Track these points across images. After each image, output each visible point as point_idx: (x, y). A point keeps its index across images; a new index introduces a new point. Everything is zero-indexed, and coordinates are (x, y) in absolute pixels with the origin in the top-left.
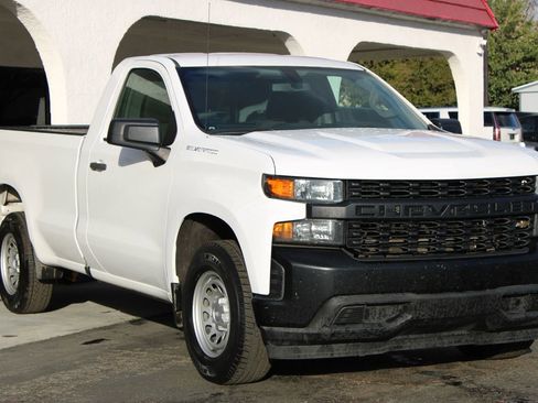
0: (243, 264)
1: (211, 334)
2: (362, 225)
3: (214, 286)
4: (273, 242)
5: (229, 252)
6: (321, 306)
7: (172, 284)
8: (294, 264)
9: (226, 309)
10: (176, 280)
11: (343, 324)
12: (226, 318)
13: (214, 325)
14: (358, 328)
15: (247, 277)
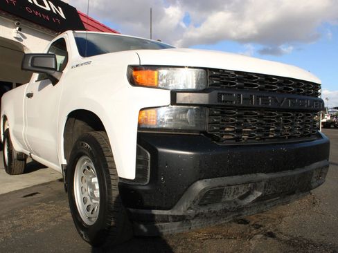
0: (110, 150)
1: (87, 204)
2: (222, 112)
3: (89, 168)
4: (139, 128)
5: (98, 140)
6: (186, 190)
7: (62, 165)
8: (160, 150)
9: (97, 187)
10: (65, 162)
11: (205, 205)
12: (97, 194)
13: (89, 198)
14: (218, 207)
15: (114, 162)
